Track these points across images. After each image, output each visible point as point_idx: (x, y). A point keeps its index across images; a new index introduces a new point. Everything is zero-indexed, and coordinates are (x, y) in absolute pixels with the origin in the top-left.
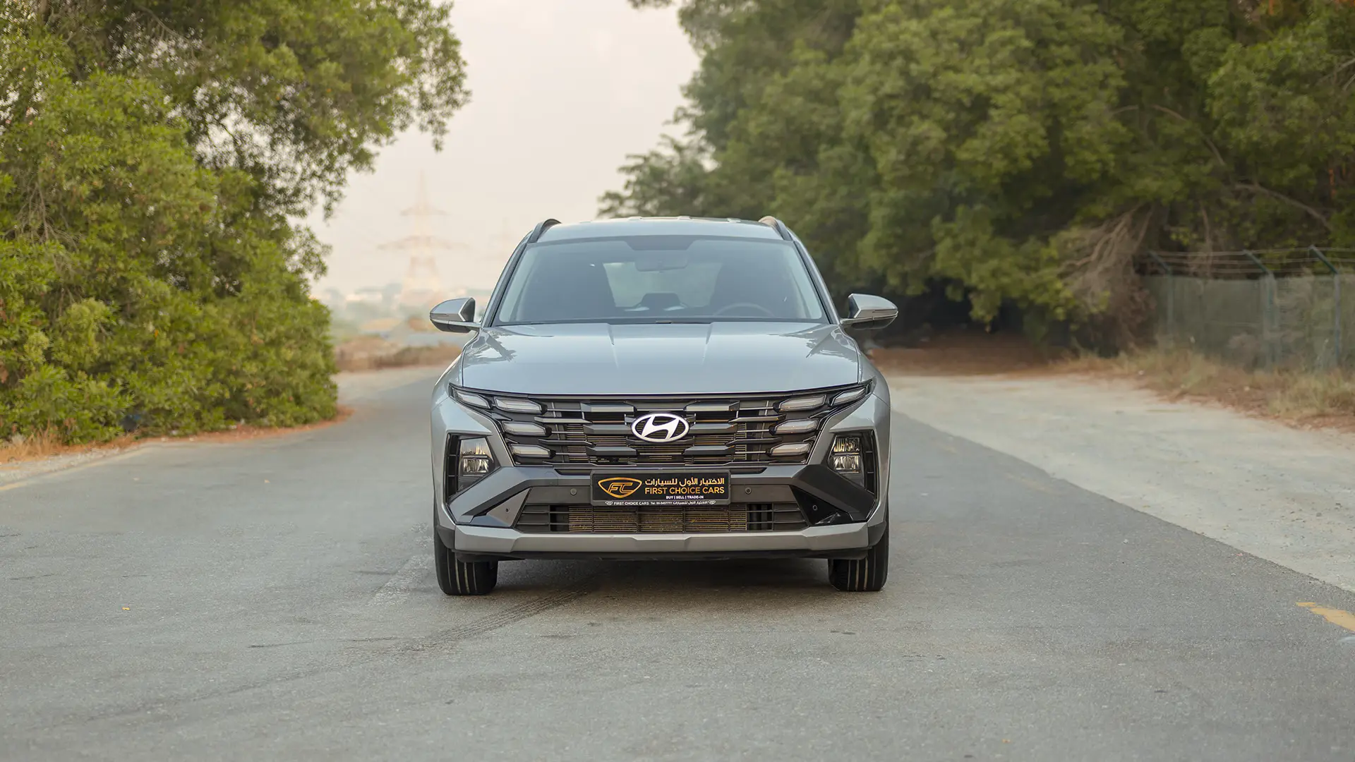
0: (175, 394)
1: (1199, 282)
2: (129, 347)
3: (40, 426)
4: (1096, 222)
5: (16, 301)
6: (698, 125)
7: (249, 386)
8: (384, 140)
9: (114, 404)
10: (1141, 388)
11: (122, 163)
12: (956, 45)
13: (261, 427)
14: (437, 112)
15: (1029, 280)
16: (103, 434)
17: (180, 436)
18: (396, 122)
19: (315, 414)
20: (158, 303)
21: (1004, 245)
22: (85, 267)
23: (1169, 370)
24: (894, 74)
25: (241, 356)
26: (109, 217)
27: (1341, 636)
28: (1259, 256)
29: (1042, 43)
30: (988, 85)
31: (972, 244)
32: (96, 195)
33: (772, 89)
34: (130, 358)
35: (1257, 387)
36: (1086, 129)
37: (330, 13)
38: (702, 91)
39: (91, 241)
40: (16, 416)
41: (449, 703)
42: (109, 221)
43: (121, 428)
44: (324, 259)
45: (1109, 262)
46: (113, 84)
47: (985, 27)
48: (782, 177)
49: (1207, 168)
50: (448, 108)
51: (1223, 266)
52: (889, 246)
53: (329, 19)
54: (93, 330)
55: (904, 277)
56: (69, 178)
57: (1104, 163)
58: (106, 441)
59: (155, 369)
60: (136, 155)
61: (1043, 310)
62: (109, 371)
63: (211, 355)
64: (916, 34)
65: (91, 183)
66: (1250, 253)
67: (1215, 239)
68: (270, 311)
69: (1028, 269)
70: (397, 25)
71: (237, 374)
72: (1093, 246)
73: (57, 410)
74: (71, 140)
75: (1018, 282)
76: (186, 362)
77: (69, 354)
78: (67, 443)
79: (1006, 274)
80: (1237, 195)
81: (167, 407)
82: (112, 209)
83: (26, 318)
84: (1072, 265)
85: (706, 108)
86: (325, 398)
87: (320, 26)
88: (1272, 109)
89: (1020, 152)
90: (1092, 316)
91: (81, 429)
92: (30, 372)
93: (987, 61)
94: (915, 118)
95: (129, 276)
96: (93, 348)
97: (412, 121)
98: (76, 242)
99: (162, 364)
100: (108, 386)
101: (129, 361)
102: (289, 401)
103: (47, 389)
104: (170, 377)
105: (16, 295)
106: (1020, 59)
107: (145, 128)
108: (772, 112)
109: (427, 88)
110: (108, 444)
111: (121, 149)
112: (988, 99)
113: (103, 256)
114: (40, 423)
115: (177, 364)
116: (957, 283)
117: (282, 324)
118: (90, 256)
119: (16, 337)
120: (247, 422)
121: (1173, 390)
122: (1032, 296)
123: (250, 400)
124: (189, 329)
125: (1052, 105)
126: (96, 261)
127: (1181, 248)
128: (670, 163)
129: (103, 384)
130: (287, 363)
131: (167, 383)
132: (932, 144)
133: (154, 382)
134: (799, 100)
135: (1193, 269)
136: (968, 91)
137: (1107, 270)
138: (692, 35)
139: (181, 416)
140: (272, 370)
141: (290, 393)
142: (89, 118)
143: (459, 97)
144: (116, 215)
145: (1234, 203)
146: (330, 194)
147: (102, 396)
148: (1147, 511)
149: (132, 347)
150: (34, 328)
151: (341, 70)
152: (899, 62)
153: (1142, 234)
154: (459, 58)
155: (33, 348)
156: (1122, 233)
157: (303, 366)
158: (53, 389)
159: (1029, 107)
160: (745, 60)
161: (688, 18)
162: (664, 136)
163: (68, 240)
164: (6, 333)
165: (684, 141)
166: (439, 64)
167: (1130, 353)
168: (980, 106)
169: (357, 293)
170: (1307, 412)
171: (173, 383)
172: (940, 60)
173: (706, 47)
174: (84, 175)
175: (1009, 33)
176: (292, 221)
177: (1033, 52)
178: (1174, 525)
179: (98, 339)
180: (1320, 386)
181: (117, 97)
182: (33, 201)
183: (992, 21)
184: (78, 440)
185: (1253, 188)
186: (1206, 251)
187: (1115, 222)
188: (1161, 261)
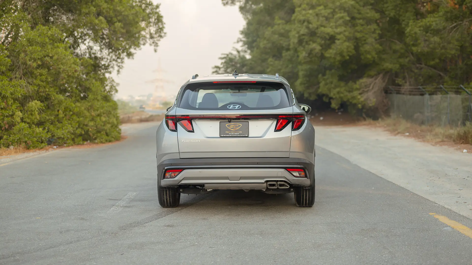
0: (65, 132)
1: (405, 96)
2: (50, 117)
3: (19, 143)
4: (372, 77)
5: (10, 101)
6: (245, 43)
7: (91, 130)
8: (137, 49)
9: (44, 136)
10: (385, 131)
11: (48, 56)
12: (324, 18)
13: (95, 143)
14: (155, 39)
15: (349, 95)
16: (40, 146)
17: (67, 146)
18: (142, 42)
19: (113, 139)
20: (60, 103)
21: (342, 84)
22: (35, 90)
23: (394, 125)
24: (304, 27)
25: (88, 119)
26: (43, 74)
27: (444, 227)
28: (424, 88)
29: (353, 18)
30: (334, 32)
31: (332, 83)
32: (39, 67)
33: (268, 32)
34: (50, 120)
35: (422, 131)
36: (367, 47)
37: (119, 7)
38: (246, 33)
39: (37, 82)
40: (11, 140)
41: (122, 255)
42: (44, 75)
43: (46, 144)
44: (117, 88)
45: (376, 89)
46: (44, 29)
47: (334, 13)
48: (271, 61)
49: (407, 60)
50: (159, 38)
51: (412, 91)
52: (304, 84)
53: (118, 8)
54: (37, 111)
55: (310, 94)
56: (30, 61)
57: (374, 58)
58: (41, 148)
59: (59, 124)
60: (53, 53)
61: (355, 105)
62: (43, 125)
63: (78, 119)
64: (311, 14)
65: (37, 63)
66: (421, 87)
67: (410, 82)
68: (98, 105)
69: (349, 92)
70: (141, 11)
71: (87, 125)
72: (370, 84)
73: (25, 138)
74: (30, 48)
75: (347, 96)
76: (69, 122)
77: (29, 119)
78: (28, 149)
79: (342, 93)
80: (417, 68)
81: (62, 137)
82: (45, 71)
83: (14, 107)
84: (363, 91)
85: (248, 38)
86: (117, 134)
87: (115, 10)
88: (425, 40)
89: (345, 54)
90: (370, 107)
91: (33, 144)
92: (16, 125)
93: (334, 24)
94: (311, 43)
95: (50, 93)
96: (37, 117)
97: (147, 42)
98: (32, 82)
99: (61, 123)
100: (43, 130)
101: (50, 122)
102: (104, 135)
103: (22, 130)
104: (64, 127)
105: (10, 99)
106: (346, 24)
107: (56, 44)
108: (268, 40)
109: (152, 31)
110: (42, 149)
111: (47, 51)
112: (335, 36)
113: (41, 86)
114: (19, 142)
115: (66, 122)
116: (327, 96)
117: (102, 109)
118: (37, 87)
119: (11, 113)
120: (90, 141)
121: (395, 131)
122: (350, 101)
123: (91, 134)
124: (70, 111)
125: (356, 39)
126: (39, 88)
127: (400, 85)
128: (235, 56)
129: (41, 129)
130: (103, 122)
131: (62, 129)
132: (317, 51)
133: (58, 128)
134: (276, 36)
135: (403, 92)
136: (328, 34)
137: (375, 92)
138: (243, 14)
139: (67, 140)
140: (98, 124)
141: (104, 132)
142: (36, 40)
143: (163, 34)
144: (46, 73)
145: (416, 71)
146: (119, 66)
147: (40, 133)
148: (382, 176)
149: (51, 117)
150: (17, 110)
151: (122, 26)
152: (306, 24)
153: (386, 81)
154: (163, 22)
155: (17, 117)
156: (380, 80)
157: (109, 123)
158: (24, 130)
159: (348, 39)
160: (260, 23)
161: (242, 9)
162: (234, 48)
163: (29, 82)
164: (8, 112)
165: (240, 49)
166: (156, 24)
167: (382, 119)
168: (332, 39)
169: (139, 96)
170: (438, 140)
171: (65, 129)
172: (319, 23)
173: (247, 18)
174: (35, 60)
175: (342, 15)
176: (107, 75)
177: (350, 21)
178: (390, 182)
179: (39, 114)
180: (442, 132)
181: (46, 34)
182: (18, 68)
183: (337, 10)
184: (32, 148)
185: (422, 66)
186: (407, 86)
187: (377, 76)
188: (392, 89)
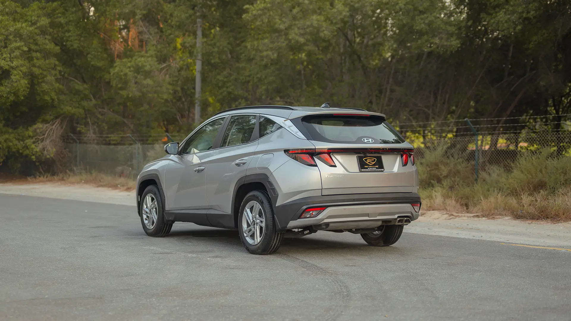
4: (45, 121)
15: (20, 145)
21: (9, 129)
30: (9, 65)
36: (45, 87)
45: (53, 137)
61: (27, 156)
67: (94, 129)
69: (19, 140)
72: (46, 131)
79: (11, 142)
84: (38, 139)
88: (136, 83)
89: (20, 94)
90: (48, 159)
93: (9, 55)
112: (9, 72)
122: (21, 151)
125: (32, 75)
127: (81, 133)
135: (85, 141)
137: (52, 141)
153: (64, 127)
156: (57, 126)
159: (25, 75)
175: (19, 44)
177: (27, 52)
185: (105, 110)
186: (91, 134)
187: (54, 122)
188: (75, 138)
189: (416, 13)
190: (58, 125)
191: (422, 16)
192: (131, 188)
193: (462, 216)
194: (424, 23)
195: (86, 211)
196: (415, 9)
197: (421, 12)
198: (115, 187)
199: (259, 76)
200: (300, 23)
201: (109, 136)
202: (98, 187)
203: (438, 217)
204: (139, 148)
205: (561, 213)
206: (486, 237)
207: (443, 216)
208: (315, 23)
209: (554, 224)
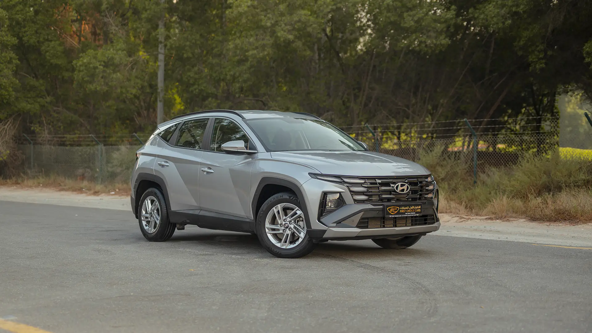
67: (49, 129)
127: (35, 133)
153: (17, 126)
156: (9, 126)
185: (60, 109)
186: (45, 134)
187: (6, 121)
188: (28, 138)
189: (404, 9)
190: (11, 125)
191: (411, 13)
192: (98, 192)
193: (473, 219)
194: (412, 20)
195: (77, 215)
196: (404, 6)
197: (410, 9)
198: (80, 190)
199: (232, 73)
200: (287, 18)
201: (65, 136)
202: (61, 190)
203: (448, 220)
204: (102, 149)
205: (579, 215)
206: (512, 238)
207: (453, 218)
208: (303, 18)
209: (573, 225)
